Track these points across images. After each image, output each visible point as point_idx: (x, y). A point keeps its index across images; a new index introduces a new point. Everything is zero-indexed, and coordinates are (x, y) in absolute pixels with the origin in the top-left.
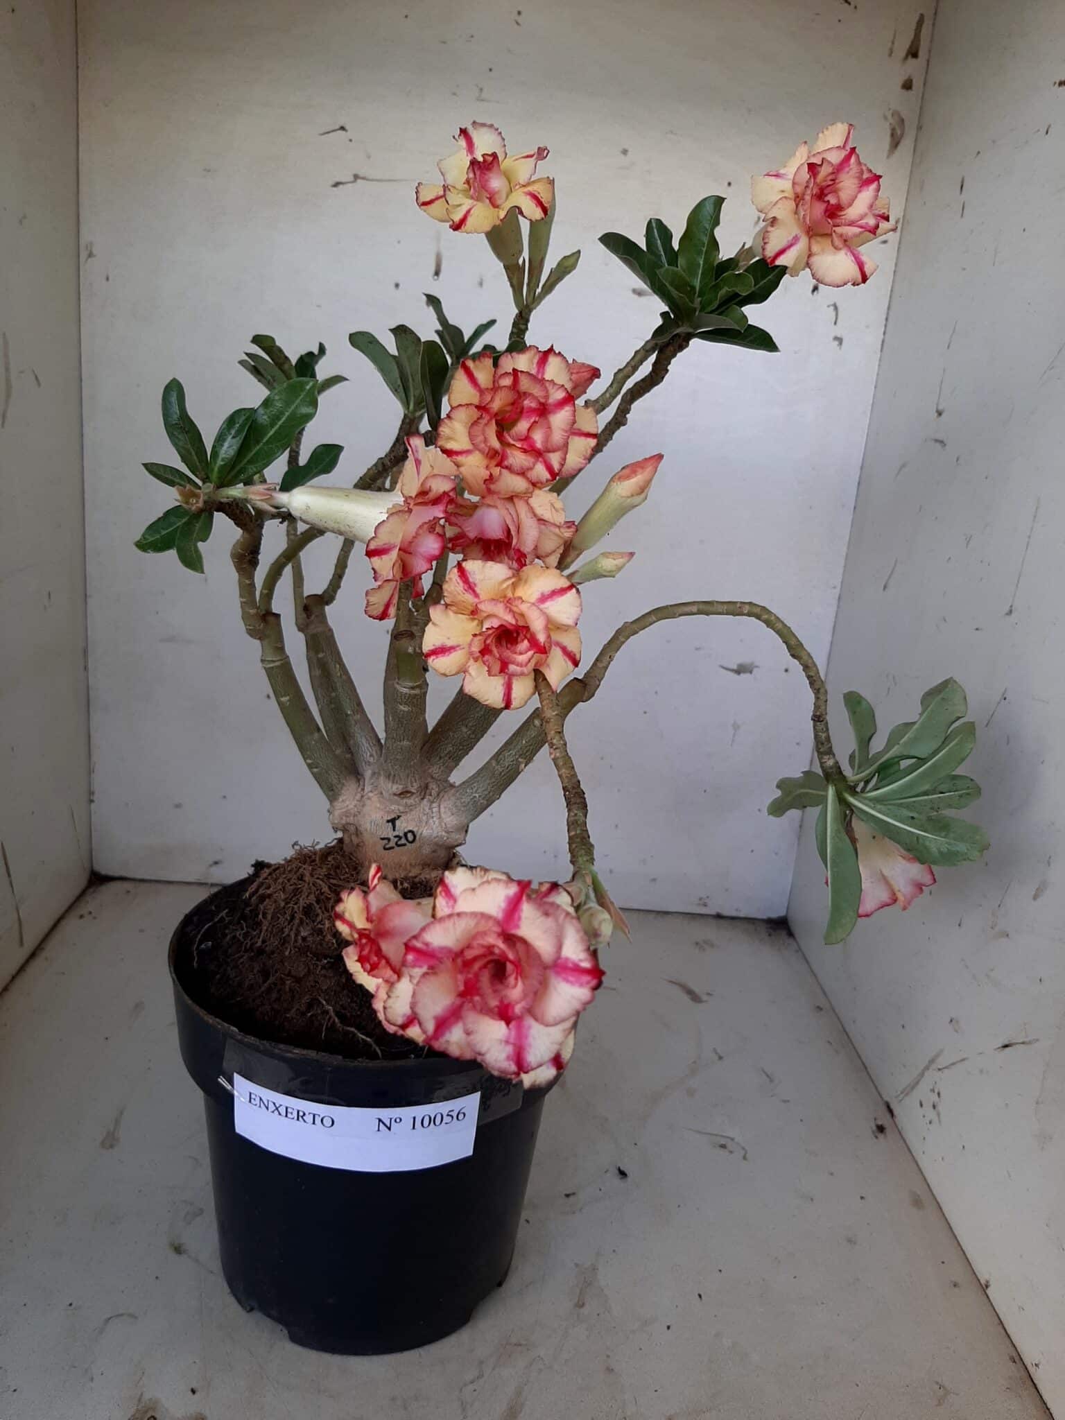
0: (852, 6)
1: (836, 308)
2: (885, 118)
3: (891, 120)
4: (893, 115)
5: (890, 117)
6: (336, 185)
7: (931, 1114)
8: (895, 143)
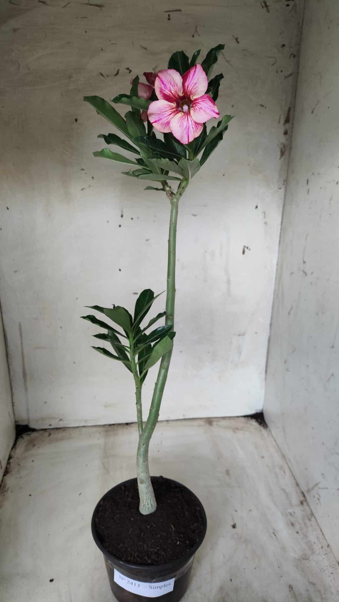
0: (264, 108)
1: (264, 213)
2: (278, 145)
3: (280, 146)
4: (281, 145)
5: (280, 144)
6: (82, 189)
7: (317, 502)
8: (282, 153)
